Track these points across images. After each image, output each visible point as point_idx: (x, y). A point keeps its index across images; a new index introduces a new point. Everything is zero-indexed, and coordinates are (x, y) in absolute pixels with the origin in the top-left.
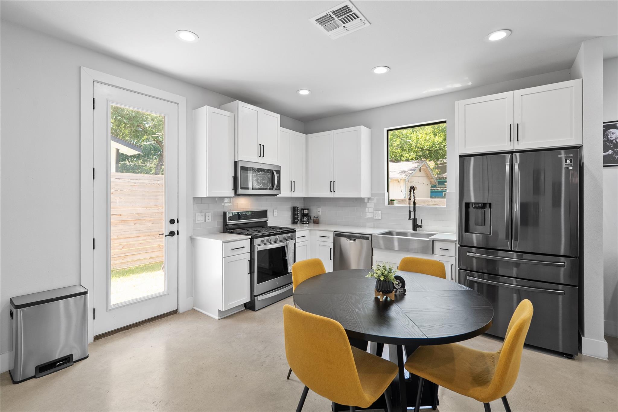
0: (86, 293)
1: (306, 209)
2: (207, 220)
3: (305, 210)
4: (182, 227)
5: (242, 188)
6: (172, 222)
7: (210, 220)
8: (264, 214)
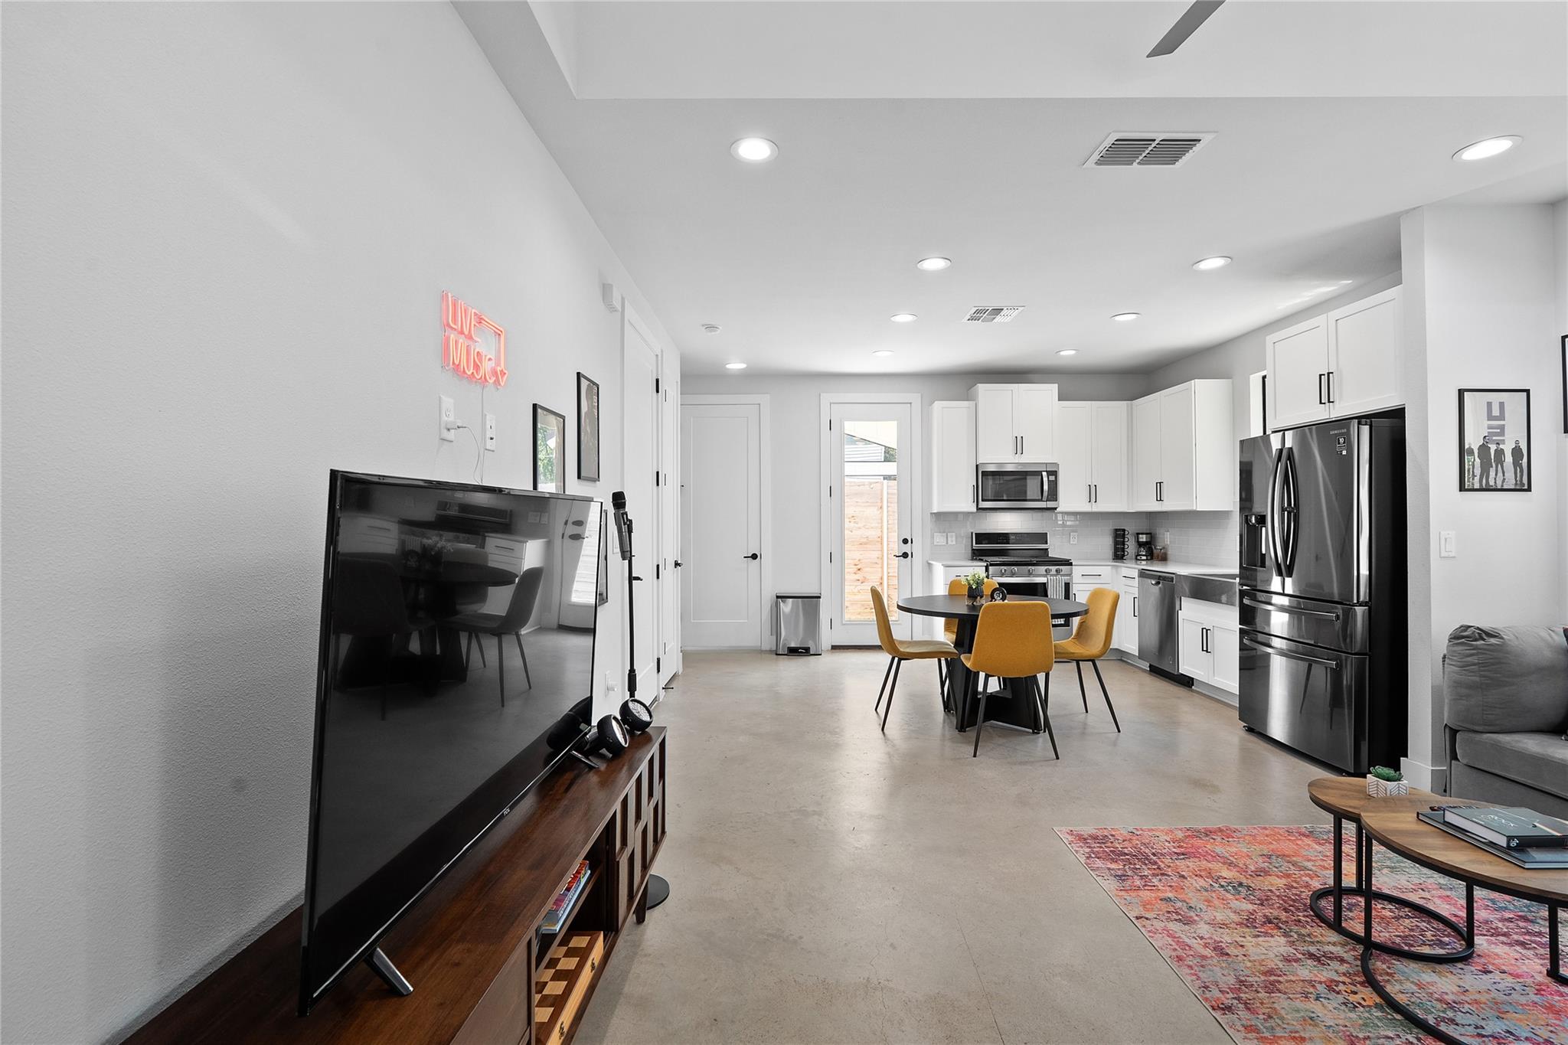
0: (820, 597)
1: (1142, 534)
2: (950, 542)
3: (1140, 536)
4: (917, 548)
5: (983, 500)
6: (905, 541)
7: (954, 543)
8: (1042, 538)
